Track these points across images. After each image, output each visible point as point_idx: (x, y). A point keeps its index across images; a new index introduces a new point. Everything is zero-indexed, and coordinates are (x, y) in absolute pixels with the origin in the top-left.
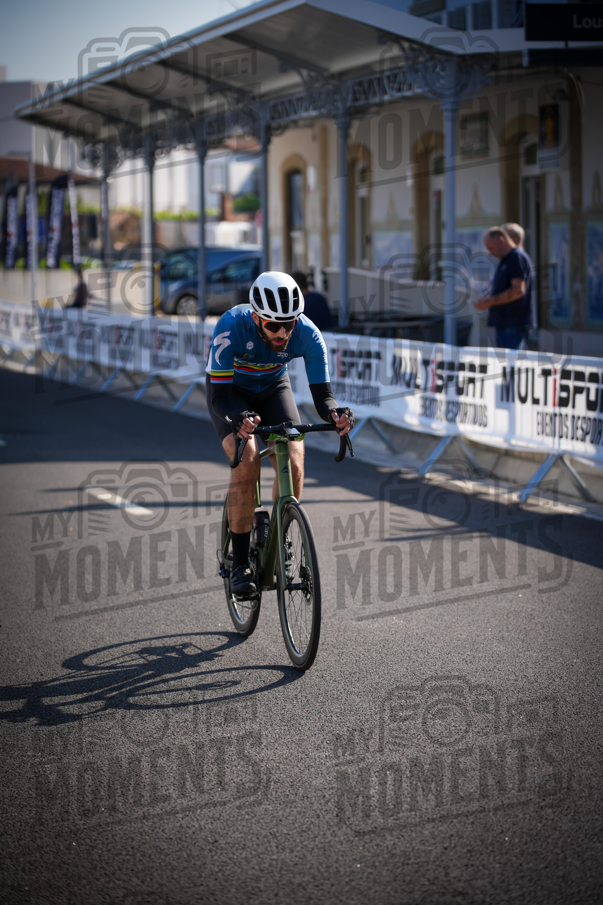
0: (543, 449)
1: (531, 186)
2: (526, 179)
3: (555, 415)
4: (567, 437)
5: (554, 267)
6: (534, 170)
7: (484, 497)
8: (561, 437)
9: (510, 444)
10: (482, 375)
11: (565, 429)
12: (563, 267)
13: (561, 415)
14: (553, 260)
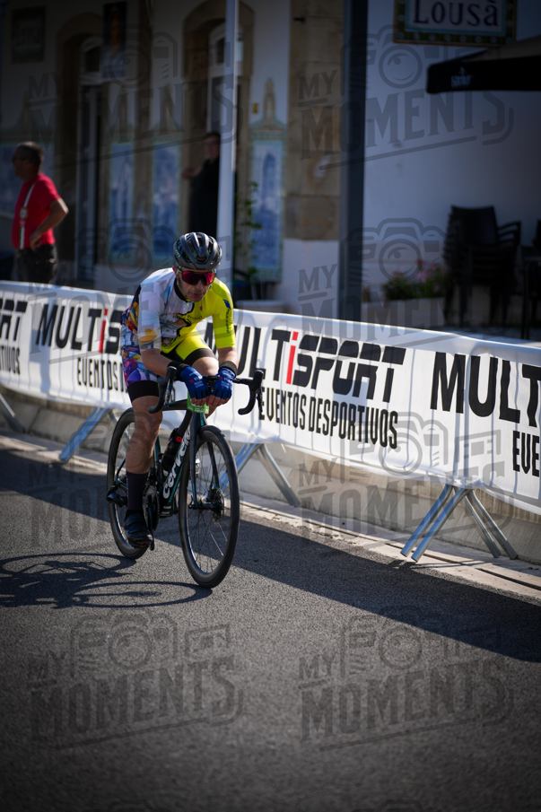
0: (90, 401)
1: (92, 96)
2: (87, 89)
3: (103, 362)
4: (117, 389)
5: (115, 192)
6: (97, 79)
7: (18, 454)
8: (110, 388)
9: (49, 395)
10: (20, 314)
11: (114, 379)
12: (125, 193)
13: (109, 362)
14: (114, 184)
